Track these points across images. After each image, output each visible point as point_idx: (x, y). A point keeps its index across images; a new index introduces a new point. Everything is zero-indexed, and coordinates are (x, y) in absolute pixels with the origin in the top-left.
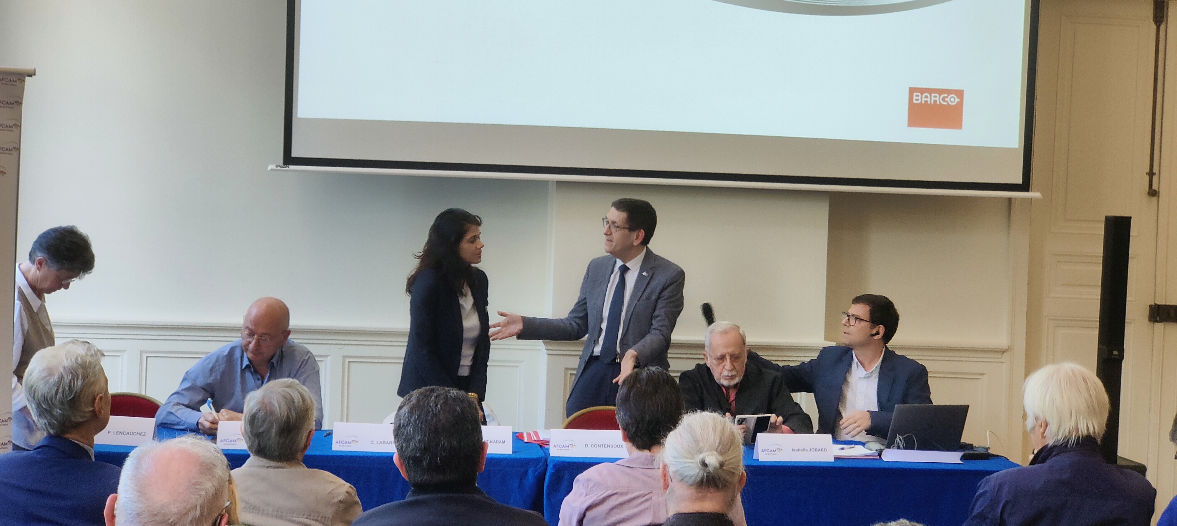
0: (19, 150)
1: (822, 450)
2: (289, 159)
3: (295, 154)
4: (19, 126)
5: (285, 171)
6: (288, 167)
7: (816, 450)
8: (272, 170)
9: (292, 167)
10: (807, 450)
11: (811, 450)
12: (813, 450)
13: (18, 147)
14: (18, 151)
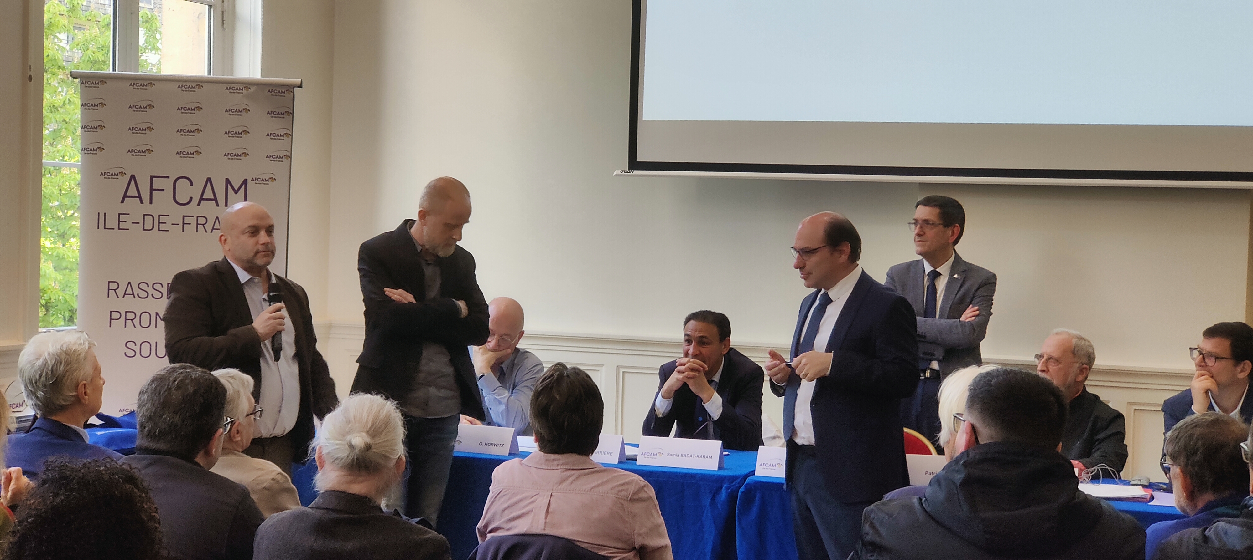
0: (290, 157)
2: (634, 164)
3: (639, 159)
4: (290, 134)
5: (628, 175)
6: (633, 172)
8: (616, 175)
9: (636, 172)
13: (290, 155)
14: (289, 159)
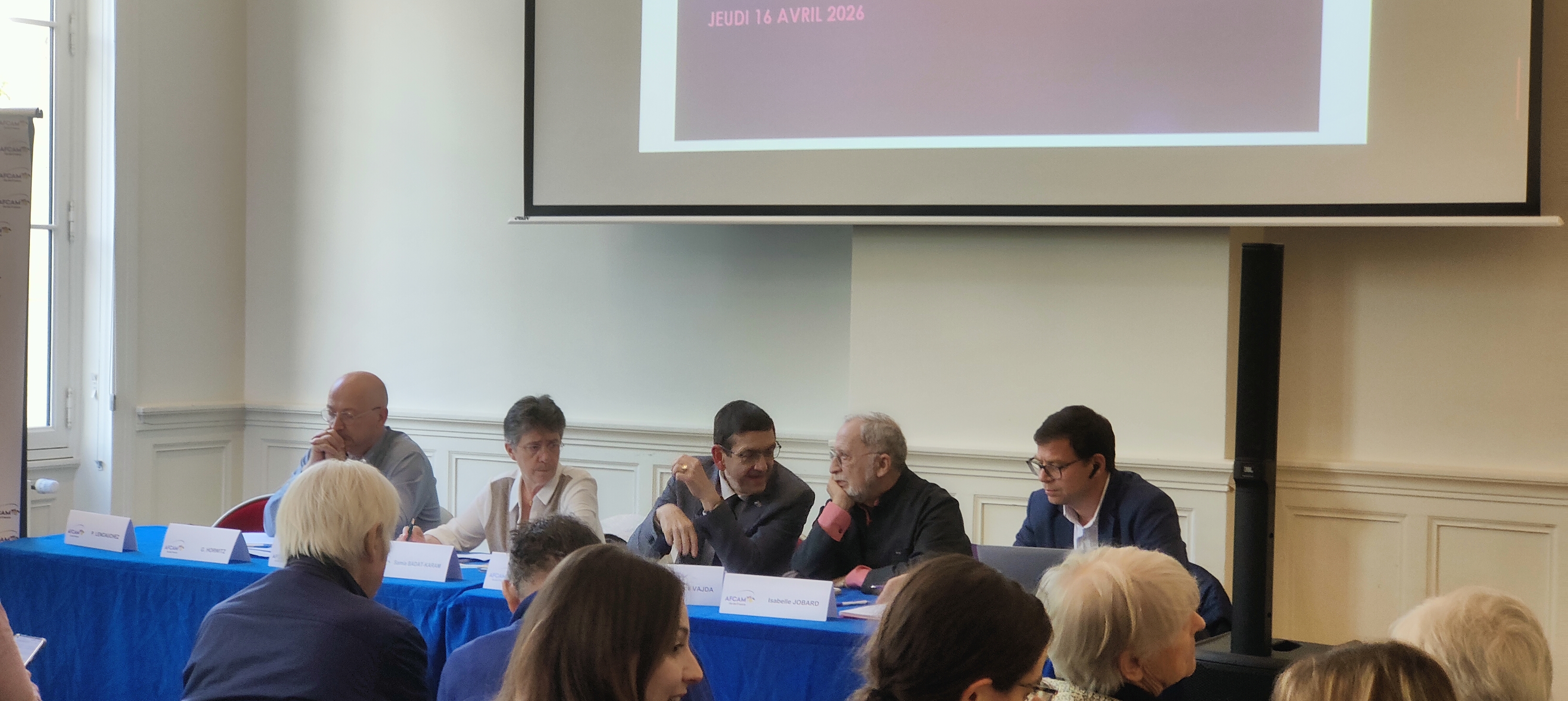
0: (29, 203)
1: (812, 603)
2: (531, 209)
3: (537, 202)
4: (30, 175)
5: (524, 223)
6: (530, 219)
7: (803, 602)
10: (789, 602)
11: (796, 602)
12: (799, 602)
13: (28, 199)
14: (27, 204)
